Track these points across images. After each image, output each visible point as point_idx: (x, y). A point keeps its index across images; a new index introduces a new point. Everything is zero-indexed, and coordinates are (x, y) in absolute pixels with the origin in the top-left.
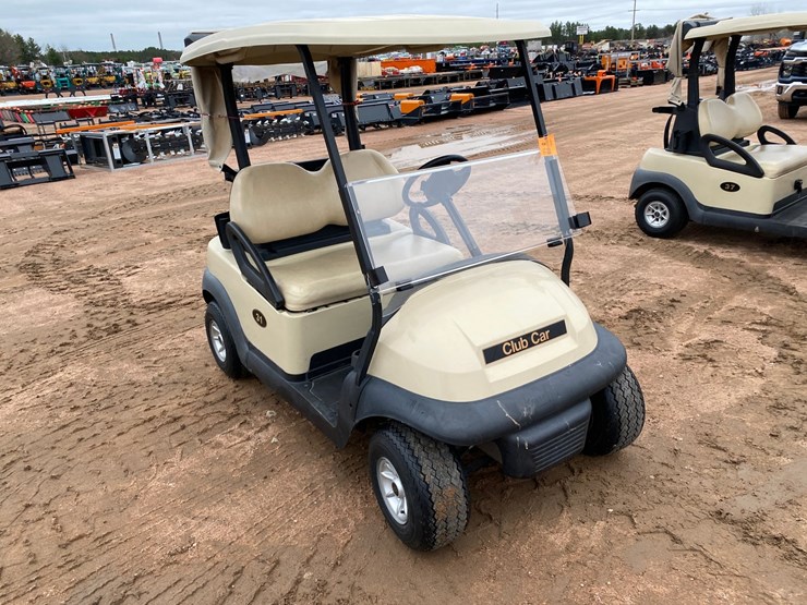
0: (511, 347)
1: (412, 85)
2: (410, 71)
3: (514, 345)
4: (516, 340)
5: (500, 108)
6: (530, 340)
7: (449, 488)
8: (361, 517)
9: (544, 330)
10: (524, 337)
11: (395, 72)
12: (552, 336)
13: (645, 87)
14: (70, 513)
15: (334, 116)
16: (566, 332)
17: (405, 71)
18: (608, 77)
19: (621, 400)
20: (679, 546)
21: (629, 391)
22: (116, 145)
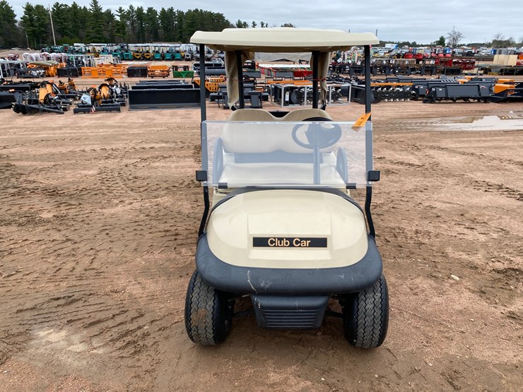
0: (275, 242)
3: (278, 242)
4: (280, 239)
6: (291, 242)
7: (203, 309)
9: (306, 239)
10: (287, 239)
12: (311, 245)
15: (434, 90)
16: (326, 247)
19: (361, 309)
21: (372, 306)
22: (288, 93)
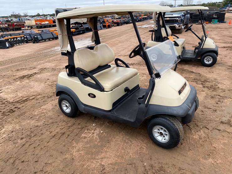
0: (182, 90)
1: (49, 27)
2: (45, 23)
4: (182, 88)
5: (83, 33)
8: (146, 145)
9: (184, 85)
11: (40, 24)
13: (117, 27)
14: (53, 170)
15: (36, 37)
17: (43, 23)
18: (109, 24)
20: (221, 131)
